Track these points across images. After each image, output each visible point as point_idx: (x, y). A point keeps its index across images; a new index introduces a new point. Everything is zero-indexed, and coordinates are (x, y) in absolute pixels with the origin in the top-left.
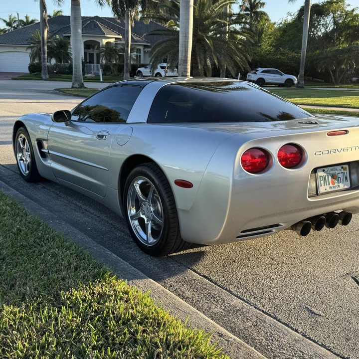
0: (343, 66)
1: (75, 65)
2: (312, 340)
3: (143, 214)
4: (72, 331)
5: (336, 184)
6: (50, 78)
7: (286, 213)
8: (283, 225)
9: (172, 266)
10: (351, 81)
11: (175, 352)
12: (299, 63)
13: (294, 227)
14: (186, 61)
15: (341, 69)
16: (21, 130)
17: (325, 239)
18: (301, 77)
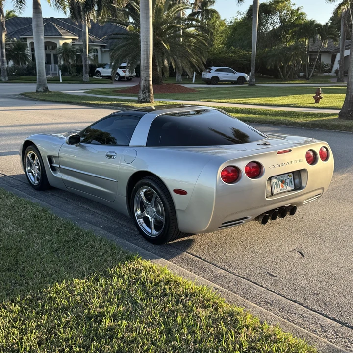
0: (290, 63)
1: (39, 70)
2: (273, 292)
3: (147, 214)
4: (124, 291)
5: (284, 187)
6: (9, 80)
7: (251, 209)
8: (250, 217)
9: (172, 250)
10: (298, 76)
11: (192, 298)
12: (250, 61)
13: (257, 219)
14: (148, 67)
15: (289, 66)
16: (30, 148)
17: (278, 226)
18: (252, 75)
